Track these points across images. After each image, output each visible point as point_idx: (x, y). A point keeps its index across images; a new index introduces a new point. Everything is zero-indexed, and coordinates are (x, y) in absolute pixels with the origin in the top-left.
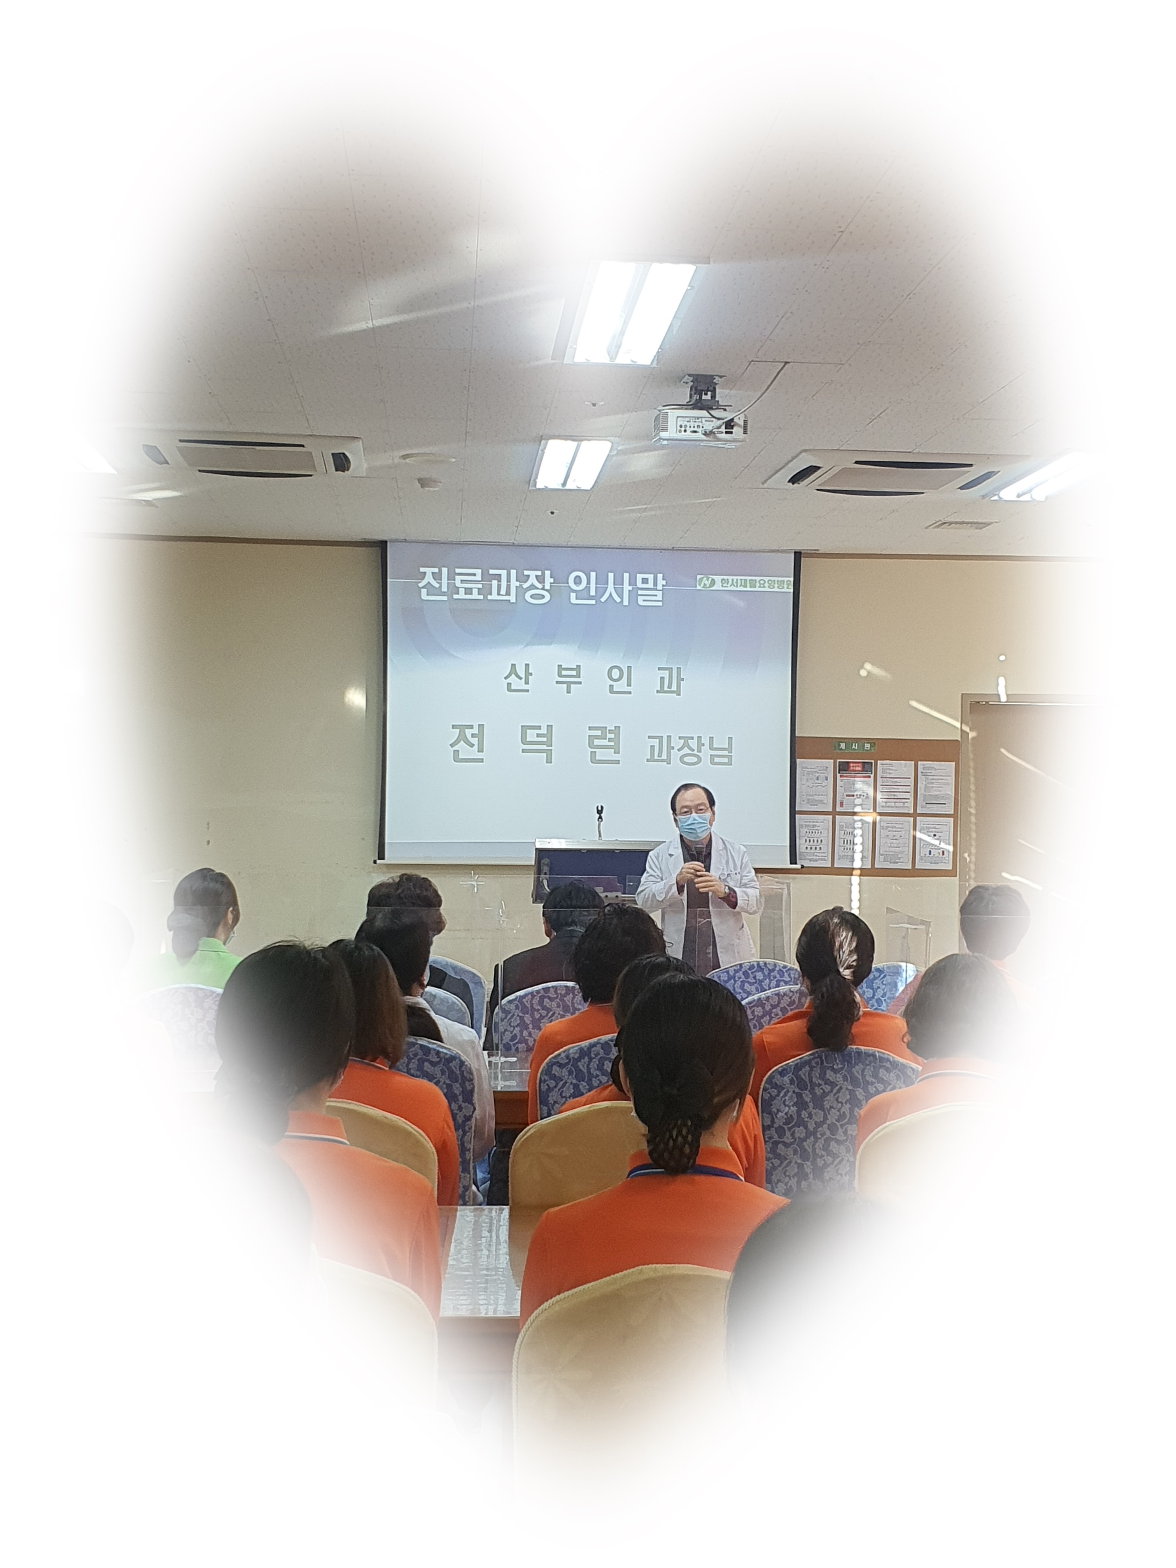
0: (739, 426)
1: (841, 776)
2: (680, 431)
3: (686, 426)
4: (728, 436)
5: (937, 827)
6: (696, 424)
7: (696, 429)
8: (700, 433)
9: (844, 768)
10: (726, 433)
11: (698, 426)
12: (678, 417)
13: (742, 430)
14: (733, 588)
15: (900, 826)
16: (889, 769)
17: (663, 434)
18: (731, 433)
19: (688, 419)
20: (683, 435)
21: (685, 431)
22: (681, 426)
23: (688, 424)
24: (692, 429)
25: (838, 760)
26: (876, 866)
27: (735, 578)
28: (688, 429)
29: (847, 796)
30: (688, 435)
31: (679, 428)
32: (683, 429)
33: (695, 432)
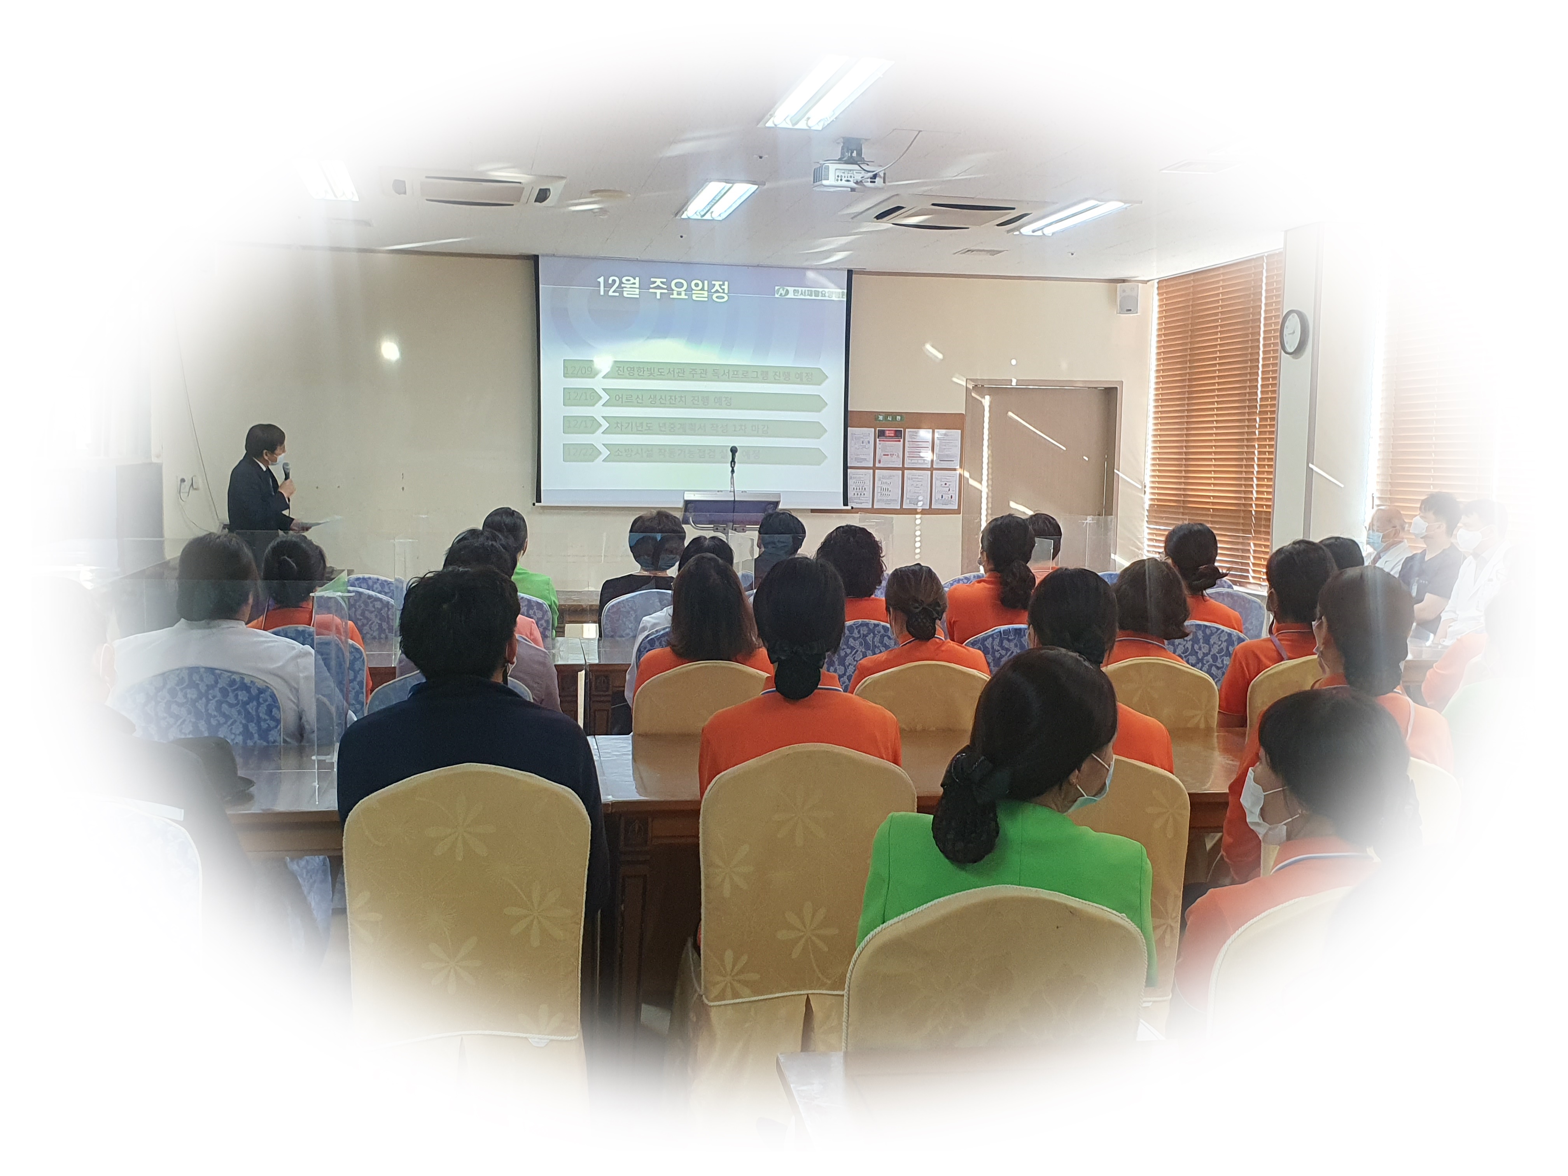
0: (880, 177)
1: (879, 441)
2: (837, 180)
3: (841, 176)
4: (872, 185)
5: (948, 478)
6: (849, 175)
7: (849, 179)
8: (852, 182)
9: (881, 434)
10: (871, 182)
11: (851, 177)
12: (836, 169)
13: (882, 181)
14: (802, 297)
15: (921, 477)
16: (913, 435)
17: (825, 182)
18: (874, 182)
19: (843, 171)
20: (839, 183)
21: (841, 180)
22: (838, 176)
23: (843, 175)
24: (846, 179)
25: (878, 429)
26: (904, 507)
27: (804, 289)
28: (843, 178)
29: (884, 455)
30: (844, 183)
31: (837, 178)
32: (839, 178)
33: (848, 181)
